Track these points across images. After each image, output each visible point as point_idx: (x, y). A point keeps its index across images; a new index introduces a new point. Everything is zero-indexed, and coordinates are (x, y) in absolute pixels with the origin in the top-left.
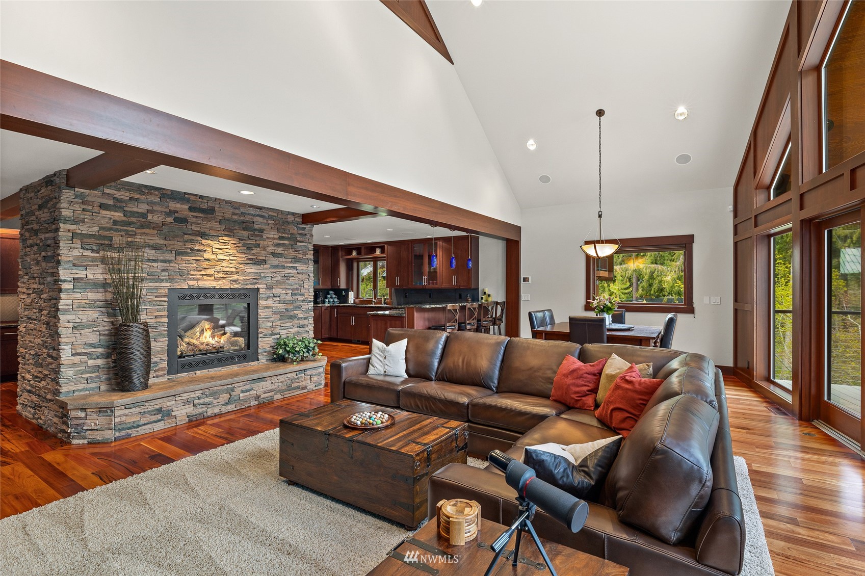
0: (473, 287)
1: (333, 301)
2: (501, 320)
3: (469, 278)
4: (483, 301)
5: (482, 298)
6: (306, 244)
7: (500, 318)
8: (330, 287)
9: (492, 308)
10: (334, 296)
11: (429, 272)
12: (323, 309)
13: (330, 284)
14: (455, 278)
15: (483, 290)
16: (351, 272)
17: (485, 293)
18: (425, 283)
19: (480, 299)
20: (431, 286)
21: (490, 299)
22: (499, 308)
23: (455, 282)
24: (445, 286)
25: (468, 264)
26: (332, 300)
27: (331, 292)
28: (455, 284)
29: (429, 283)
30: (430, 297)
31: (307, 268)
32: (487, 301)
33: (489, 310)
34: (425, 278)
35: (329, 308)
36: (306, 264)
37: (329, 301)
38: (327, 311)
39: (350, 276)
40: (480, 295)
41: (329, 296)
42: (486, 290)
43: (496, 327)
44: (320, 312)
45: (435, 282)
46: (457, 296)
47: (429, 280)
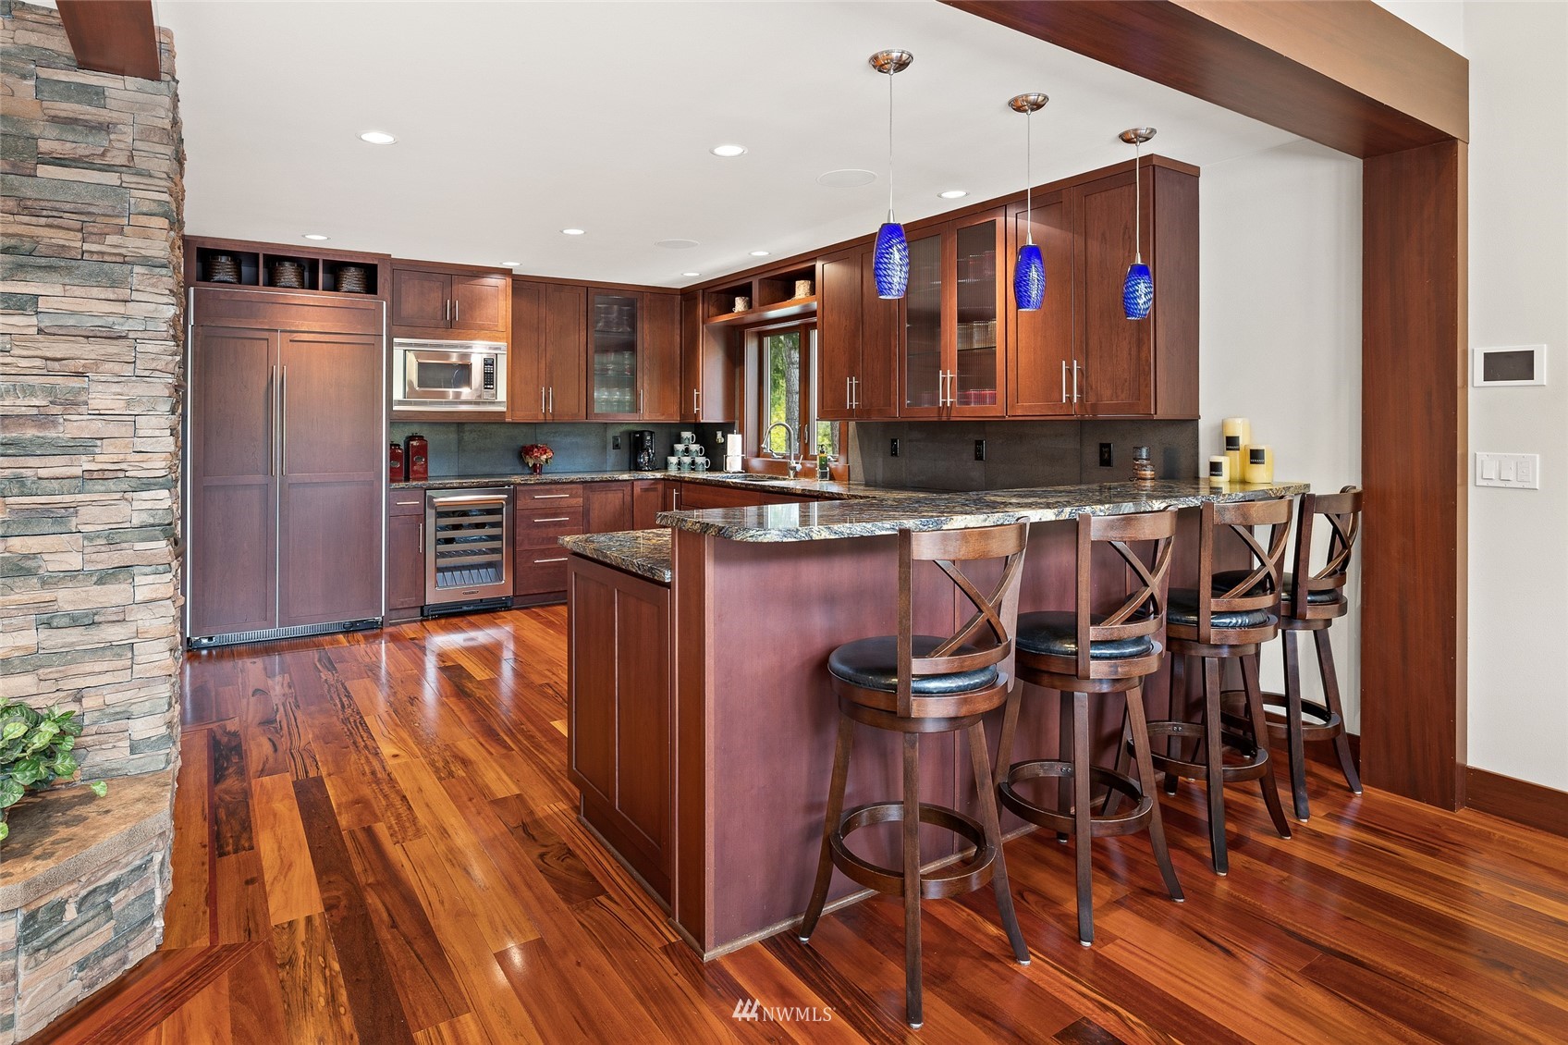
0: (1165, 408)
1: (693, 463)
2: (1335, 599)
3: (1142, 372)
4: (1222, 481)
5: (1215, 468)
6: (111, 179)
7: (1328, 584)
8: (676, 419)
9: (1277, 533)
10: (695, 447)
11: (962, 354)
12: (637, 490)
13: (676, 407)
14: (1070, 372)
15: (1223, 425)
16: (737, 370)
17: (1231, 443)
18: (948, 397)
19: (1204, 471)
20: (973, 411)
21: (1262, 476)
22: (1321, 528)
23: (1070, 393)
24: (1027, 407)
25: (1127, 302)
26: (687, 460)
27: (686, 435)
28: (1070, 399)
29: (964, 400)
30: (979, 457)
31: (119, 308)
32: (1244, 482)
33: (1252, 550)
34: (949, 375)
35: (660, 487)
36: (114, 284)
37: (679, 464)
38: (651, 493)
39: (737, 383)
40: (1207, 454)
41: (680, 447)
42: (1238, 428)
43: (1304, 638)
44: (628, 498)
45: (988, 392)
46: (1092, 454)
47: (963, 384)
